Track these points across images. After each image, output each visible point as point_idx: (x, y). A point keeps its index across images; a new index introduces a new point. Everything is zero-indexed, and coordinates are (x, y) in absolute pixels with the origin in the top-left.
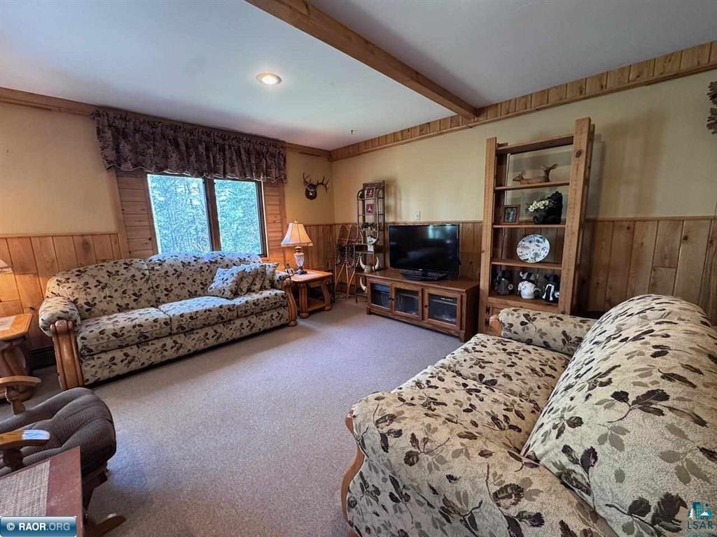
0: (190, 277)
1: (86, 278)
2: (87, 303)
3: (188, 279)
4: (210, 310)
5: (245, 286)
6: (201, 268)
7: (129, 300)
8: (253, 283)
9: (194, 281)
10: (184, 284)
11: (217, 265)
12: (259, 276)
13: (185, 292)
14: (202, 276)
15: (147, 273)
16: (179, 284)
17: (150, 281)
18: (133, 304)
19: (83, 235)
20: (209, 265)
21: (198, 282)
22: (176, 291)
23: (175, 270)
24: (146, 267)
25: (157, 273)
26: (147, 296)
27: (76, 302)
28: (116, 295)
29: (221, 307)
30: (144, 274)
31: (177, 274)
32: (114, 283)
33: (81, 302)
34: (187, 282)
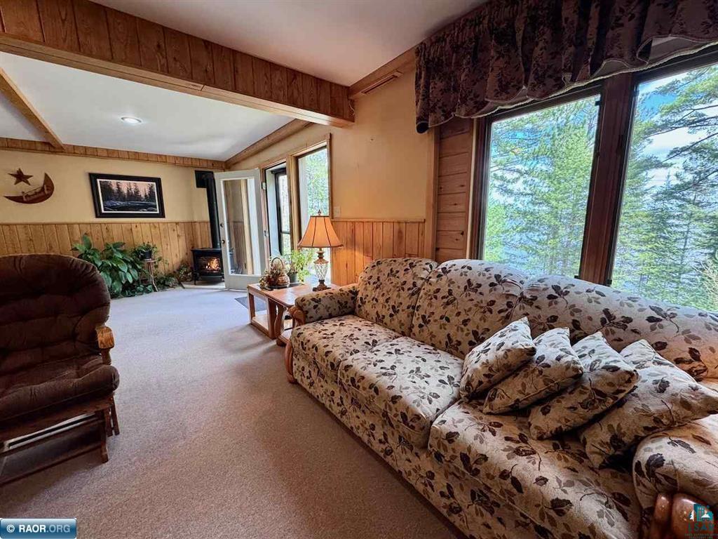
0: (463, 313)
2: (361, 299)
3: (459, 314)
5: (511, 392)
6: (493, 303)
7: (386, 312)
9: (465, 322)
10: (448, 320)
11: (528, 309)
13: (442, 337)
14: (484, 319)
15: (419, 283)
16: (441, 318)
17: (415, 296)
18: (387, 319)
19: (399, 222)
20: (514, 301)
21: (471, 327)
22: (433, 327)
23: (450, 292)
24: (424, 274)
25: (427, 287)
26: (402, 316)
27: (356, 293)
28: (381, 300)
29: (395, 399)
30: (414, 284)
31: (450, 300)
32: (387, 286)
33: (359, 296)
34: (454, 319)
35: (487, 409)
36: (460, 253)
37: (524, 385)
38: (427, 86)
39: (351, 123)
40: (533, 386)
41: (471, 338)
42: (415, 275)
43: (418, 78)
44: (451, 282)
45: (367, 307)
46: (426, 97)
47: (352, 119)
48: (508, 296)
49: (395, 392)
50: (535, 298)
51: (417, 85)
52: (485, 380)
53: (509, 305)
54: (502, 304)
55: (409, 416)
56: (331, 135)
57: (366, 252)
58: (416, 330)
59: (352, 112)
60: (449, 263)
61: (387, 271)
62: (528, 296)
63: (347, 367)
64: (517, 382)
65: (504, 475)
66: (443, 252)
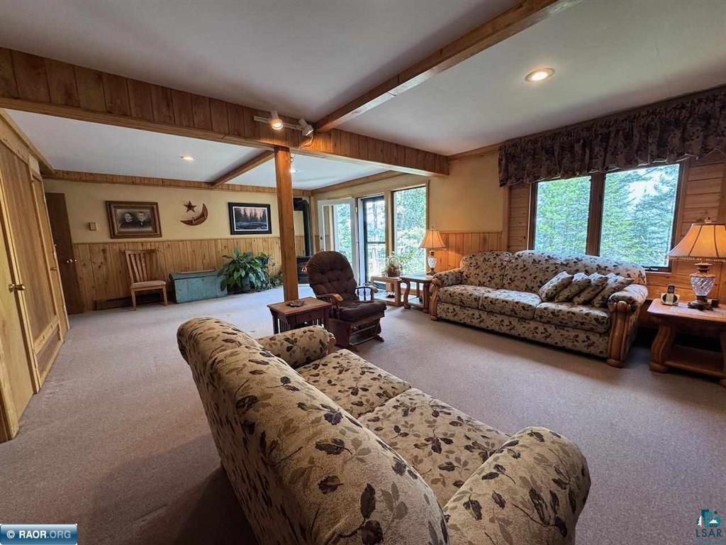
0: (533, 274)
1: (473, 260)
2: (466, 275)
3: (531, 275)
4: (507, 302)
5: (566, 293)
6: (548, 268)
7: (486, 280)
8: (578, 294)
9: (535, 278)
10: (525, 278)
11: (566, 268)
12: (590, 289)
13: (523, 285)
14: (544, 275)
15: (505, 263)
16: (521, 278)
17: (503, 270)
18: (487, 283)
19: (484, 233)
20: (558, 266)
21: (538, 279)
22: (517, 283)
23: (525, 266)
24: (507, 259)
25: (510, 265)
26: (497, 280)
27: (462, 273)
28: (481, 274)
29: (517, 303)
30: (502, 264)
31: (525, 268)
32: (484, 266)
33: (465, 274)
34: (529, 278)
35: (557, 301)
36: (523, 248)
37: (570, 290)
38: (507, 166)
39: (445, 176)
40: (574, 289)
41: (539, 284)
42: (501, 260)
43: (500, 160)
44: (524, 261)
45: (472, 279)
46: (506, 170)
47: (448, 174)
48: (555, 264)
49: (516, 300)
50: (568, 263)
51: (500, 164)
52: (554, 292)
53: (556, 268)
54: (552, 268)
55: (526, 307)
56: (429, 181)
57: (458, 251)
58: (507, 286)
59: (448, 170)
60: (520, 253)
61: (482, 259)
62: (565, 263)
63: (486, 298)
64: (568, 289)
65: (569, 312)
66: (511, 248)
